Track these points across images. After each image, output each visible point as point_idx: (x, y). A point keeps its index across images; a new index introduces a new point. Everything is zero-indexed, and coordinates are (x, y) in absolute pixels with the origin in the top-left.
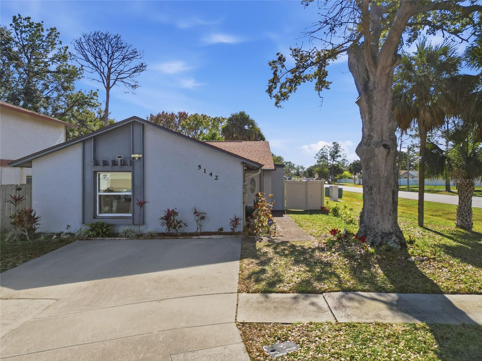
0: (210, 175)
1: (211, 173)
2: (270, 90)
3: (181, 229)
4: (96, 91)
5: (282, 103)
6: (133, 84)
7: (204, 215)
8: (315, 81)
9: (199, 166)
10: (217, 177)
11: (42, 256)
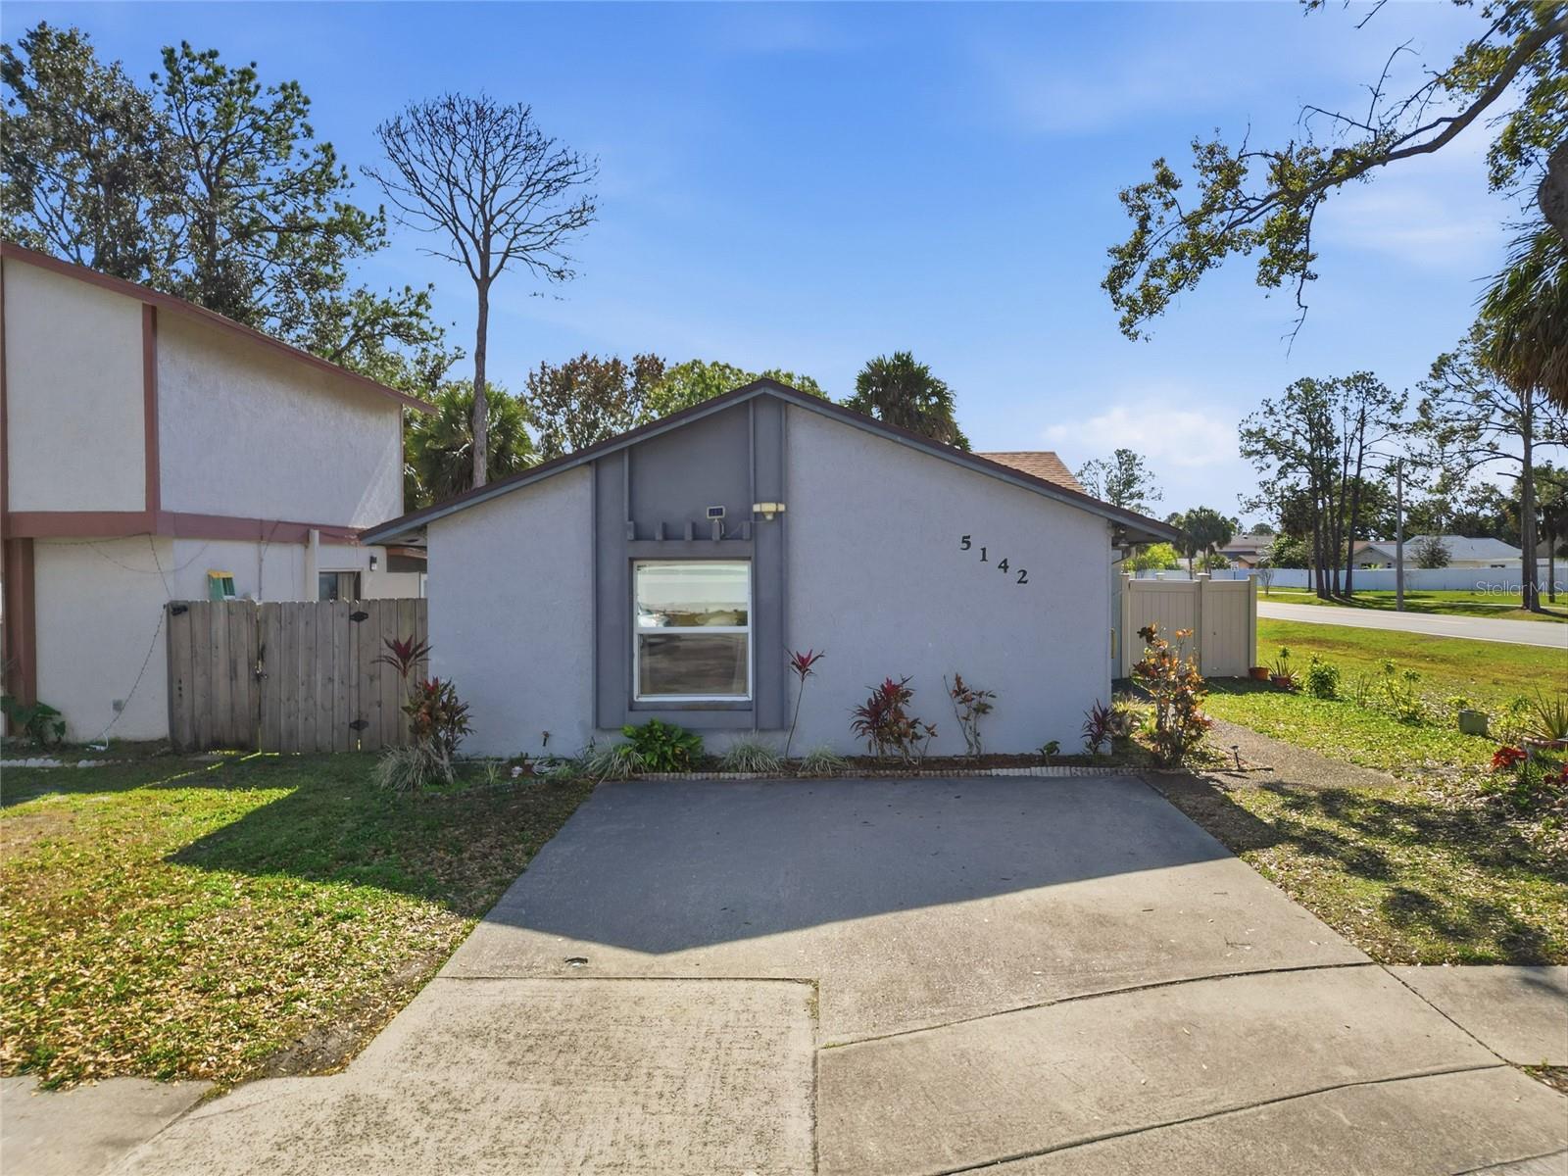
0: (1000, 567)
1: (1005, 561)
2: (1113, 284)
3: (920, 744)
4: (426, 289)
5: (1143, 324)
6: (556, 264)
7: (989, 701)
8: (1262, 252)
9: (966, 540)
10: (1025, 573)
11: (563, 830)
